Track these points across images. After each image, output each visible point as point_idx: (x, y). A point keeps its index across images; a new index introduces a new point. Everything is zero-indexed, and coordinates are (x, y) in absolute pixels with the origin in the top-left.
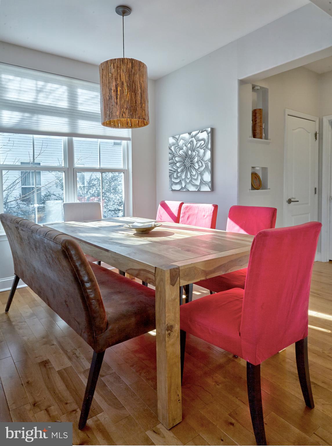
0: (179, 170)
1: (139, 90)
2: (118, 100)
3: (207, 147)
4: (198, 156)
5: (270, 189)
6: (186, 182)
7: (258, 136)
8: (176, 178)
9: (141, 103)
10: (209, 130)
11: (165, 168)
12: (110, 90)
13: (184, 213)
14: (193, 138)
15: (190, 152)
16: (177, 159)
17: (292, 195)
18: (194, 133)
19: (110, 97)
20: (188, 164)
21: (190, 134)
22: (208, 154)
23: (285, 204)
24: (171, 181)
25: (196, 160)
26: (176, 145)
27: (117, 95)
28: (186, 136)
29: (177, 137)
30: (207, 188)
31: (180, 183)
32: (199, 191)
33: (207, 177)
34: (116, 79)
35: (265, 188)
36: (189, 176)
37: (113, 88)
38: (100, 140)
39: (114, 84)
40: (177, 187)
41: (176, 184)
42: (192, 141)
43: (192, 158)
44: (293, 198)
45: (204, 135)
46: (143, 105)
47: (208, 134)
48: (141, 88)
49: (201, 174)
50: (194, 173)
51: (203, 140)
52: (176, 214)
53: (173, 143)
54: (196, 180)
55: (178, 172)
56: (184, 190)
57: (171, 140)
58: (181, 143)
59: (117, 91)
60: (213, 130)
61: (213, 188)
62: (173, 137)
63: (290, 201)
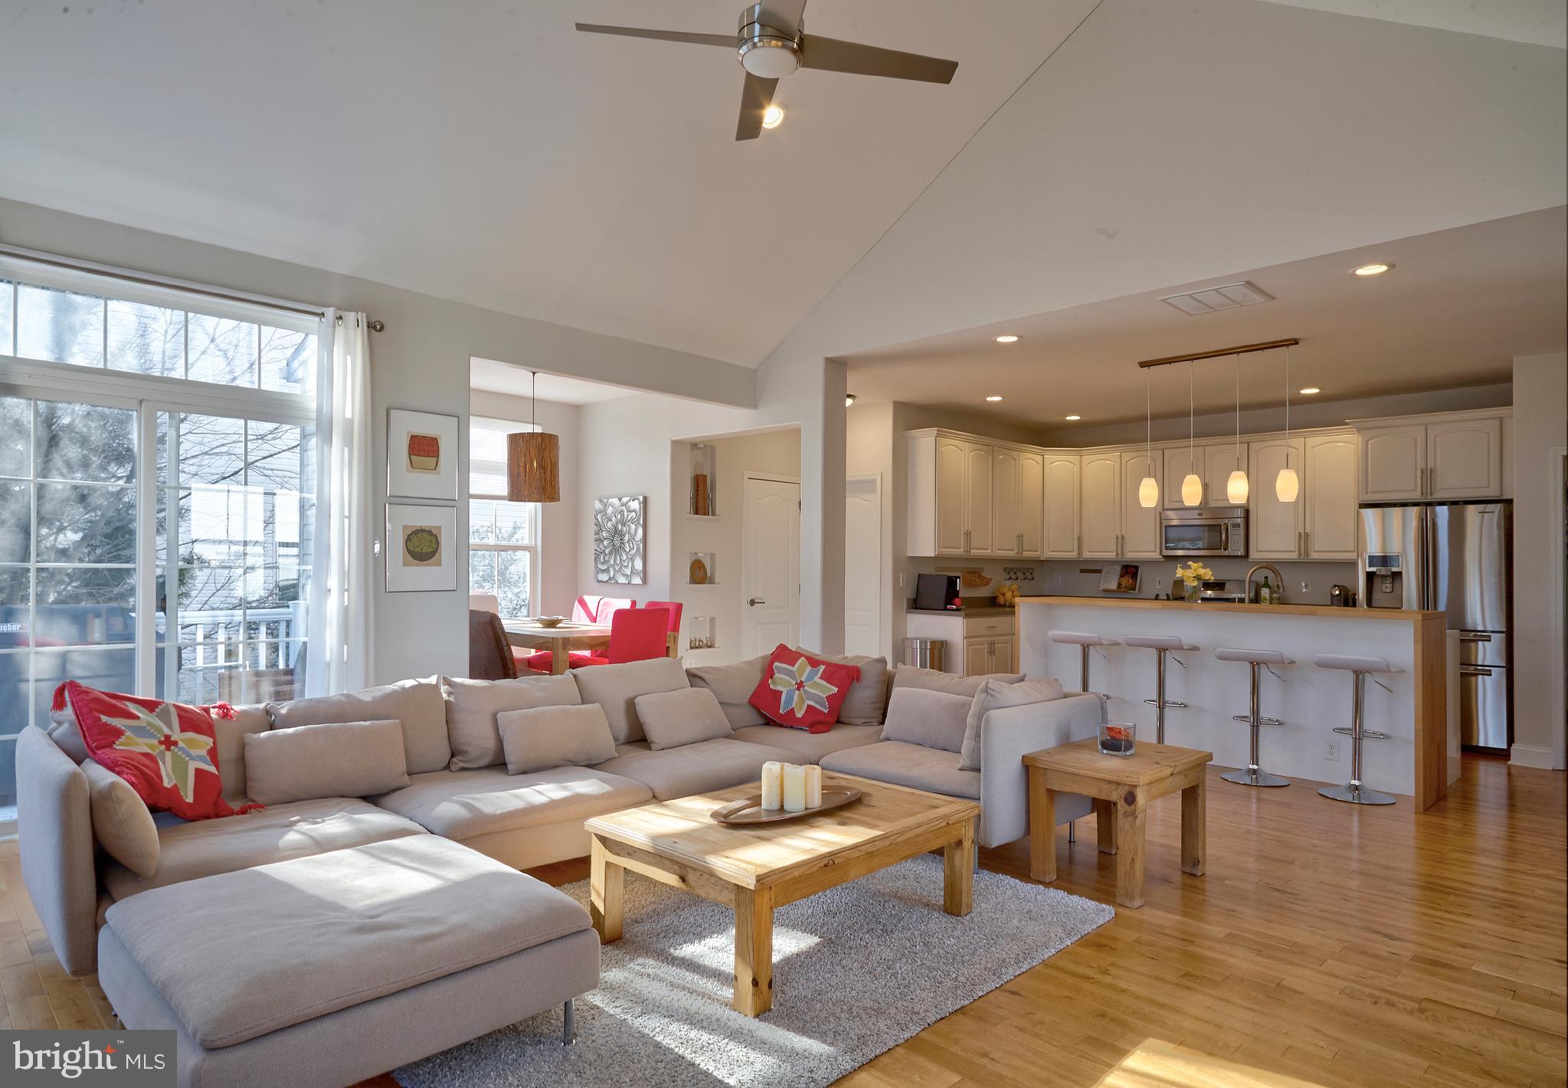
0: (607, 551)
1: (549, 466)
2: (527, 478)
3: (638, 521)
4: (630, 533)
5: (718, 583)
6: (615, 570)
7: (701, 510)
8: (603, 563)
9: (551, 481)
10: (641, 498)
11: (590, 546)
12: (519, 466)
13: (602, 611)
14: (624, 507)
15: (620, 526)
16: (605, 534)
17: (756, 595)
18: (625, 500)
19: (519, 474)
20: (617, 543)
21: (620, 500)
22: (640, 531)
23: (745, 606)
24: (596, 566)
25: (626, 538)
26: (603, 513)
27: (525, 472)
28: (615, 501)
29: (605, 501)
30: (637, 580)
31: (607, 571)
32: (629, 583)
33: (639, 564)
34: (525, 456)
35: (712, 581)
36: (618, 562)
37: (522, 465)
38: (495, 502)
39: (523, 460)
40: (604, 577)
41: (603, 571)
42: (622, 511)
43: (622, 535)
44: (758, 598)
45: (635, 505)
46: (553, 483)
47: (640, 504)
48: (551, 463)
49: (632, 559)
50: (624, 557)
51: (634, 511)
52: (595, 615)
53: (600, 509)
54: (627, 567)
55: (605, 555)
56: (613, 582)
57: (598, 505)
58: (610, 510)
59: (526, 468)
60: (645, 499)
61: (645, 580)
62: (600, 501)
63: (752, 603)
